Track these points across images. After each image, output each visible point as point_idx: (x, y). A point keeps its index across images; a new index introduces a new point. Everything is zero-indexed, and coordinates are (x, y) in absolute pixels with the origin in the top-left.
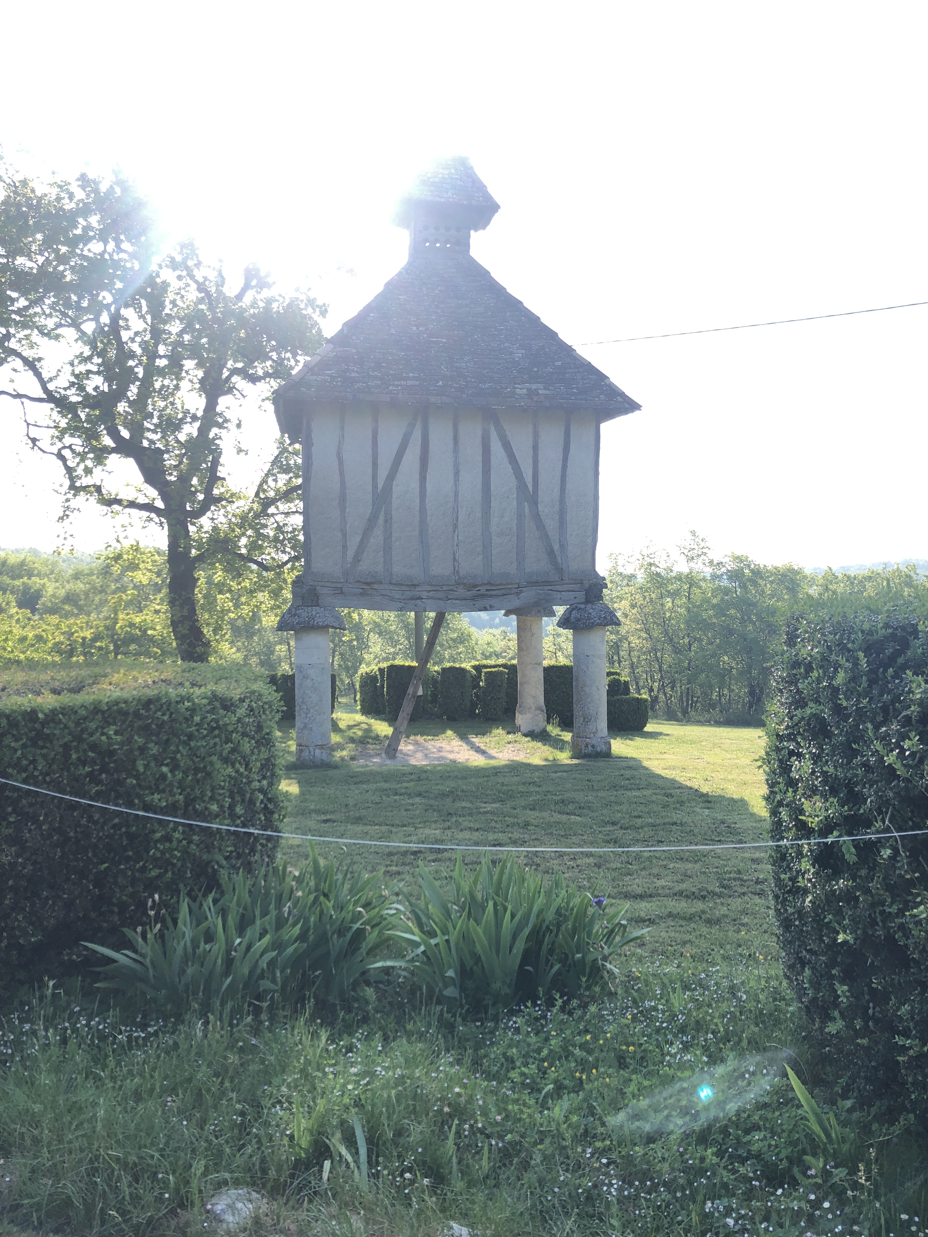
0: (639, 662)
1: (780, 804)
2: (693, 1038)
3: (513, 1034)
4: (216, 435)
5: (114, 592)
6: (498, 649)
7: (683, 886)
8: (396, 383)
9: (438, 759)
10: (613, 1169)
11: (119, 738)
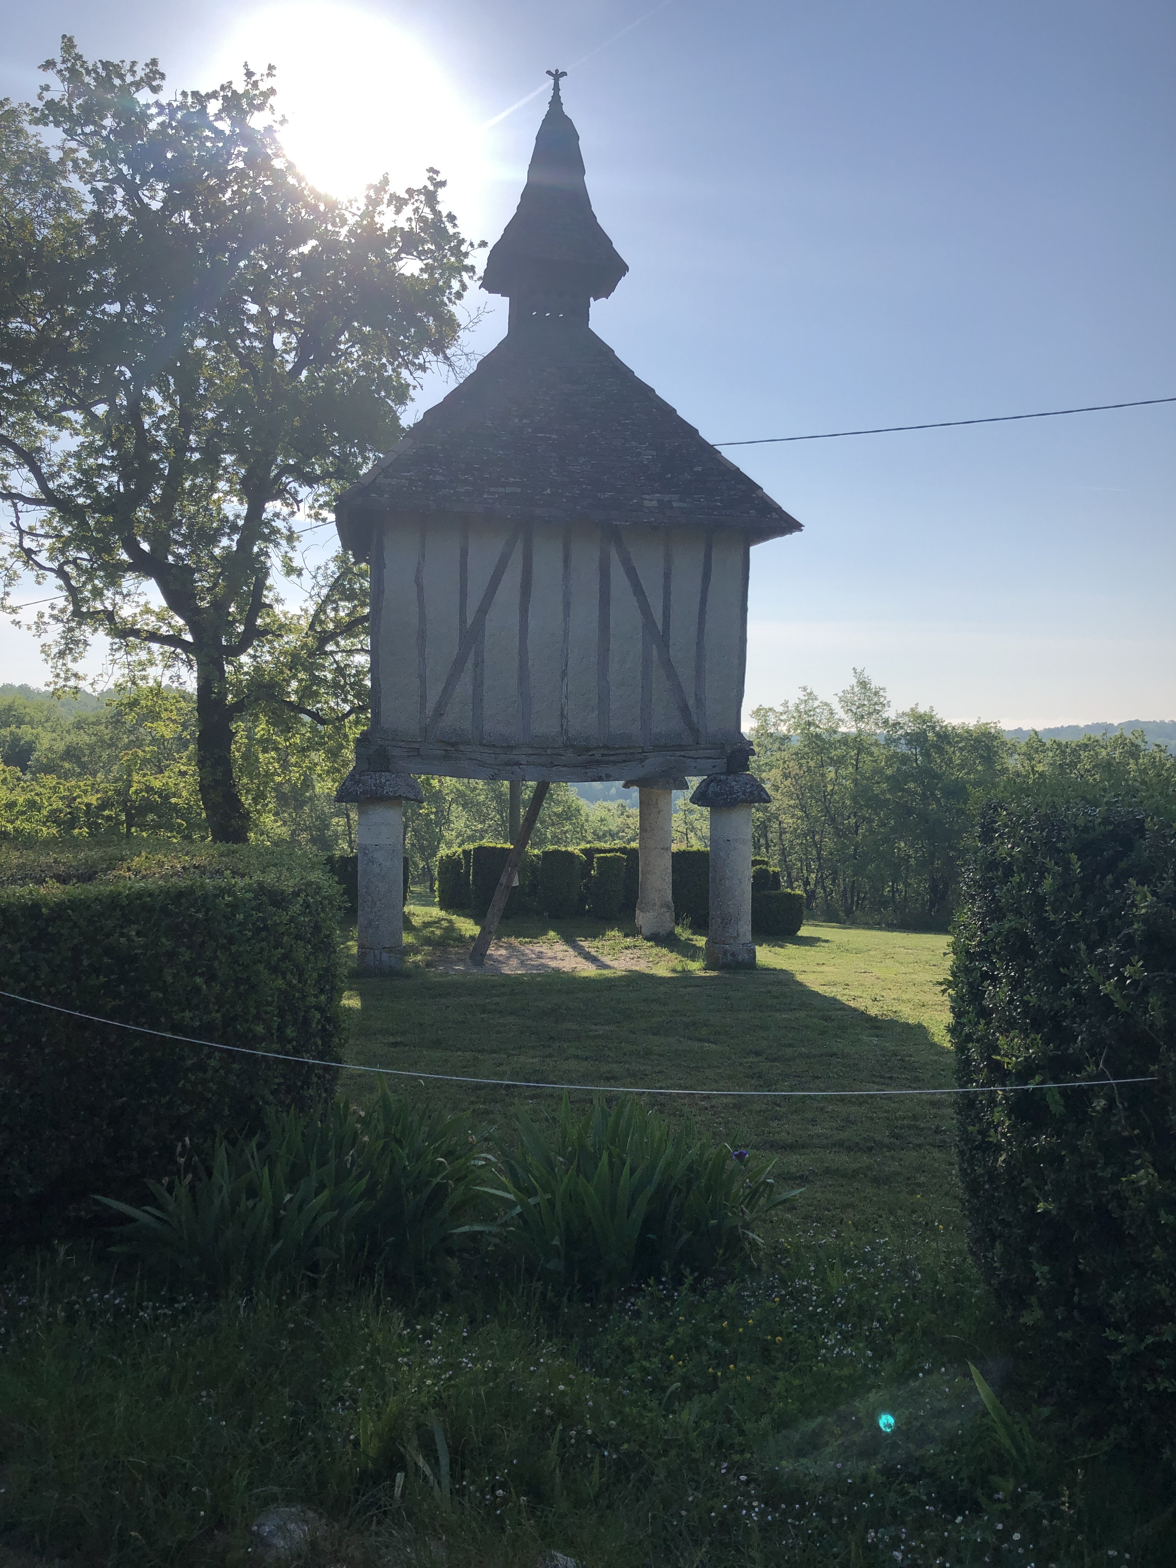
0: (792, 847)
1: (969, 1038)
2: (854, 1326)
3: (631, 1319)
4: (261, 550)
5: (127, 747)
6: (614, 828)
7: (843, 1135)
8: (492, 490)
9: (537, 967)
10: (754, 1489)
11: (141, 940)
